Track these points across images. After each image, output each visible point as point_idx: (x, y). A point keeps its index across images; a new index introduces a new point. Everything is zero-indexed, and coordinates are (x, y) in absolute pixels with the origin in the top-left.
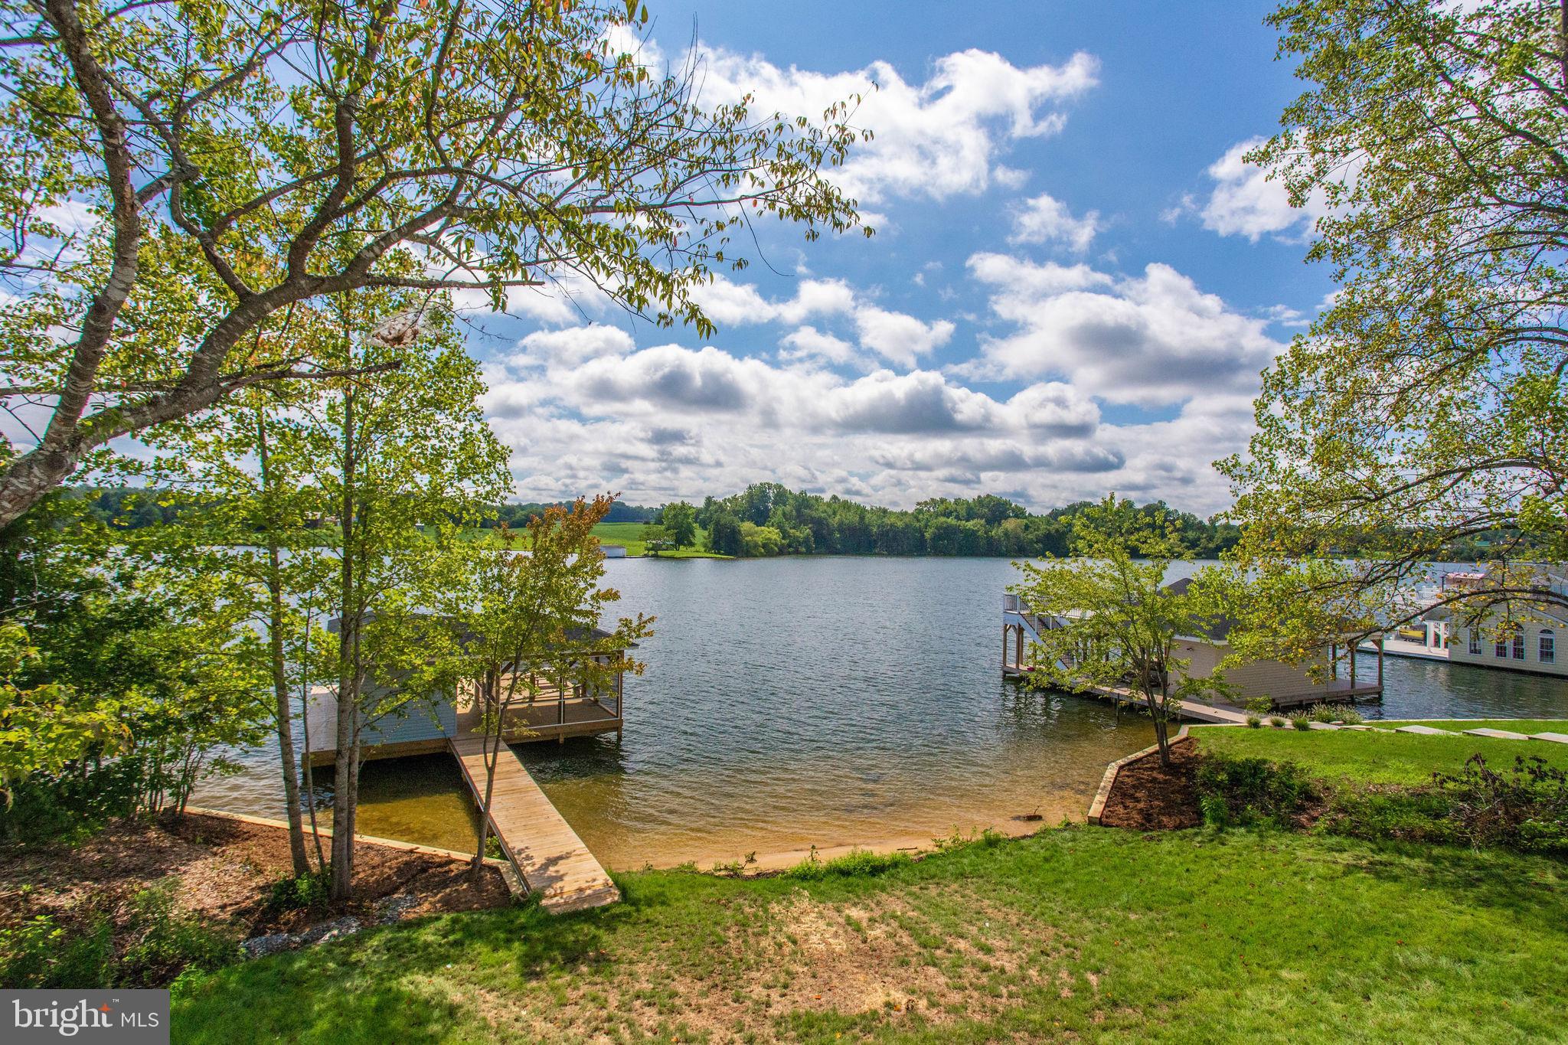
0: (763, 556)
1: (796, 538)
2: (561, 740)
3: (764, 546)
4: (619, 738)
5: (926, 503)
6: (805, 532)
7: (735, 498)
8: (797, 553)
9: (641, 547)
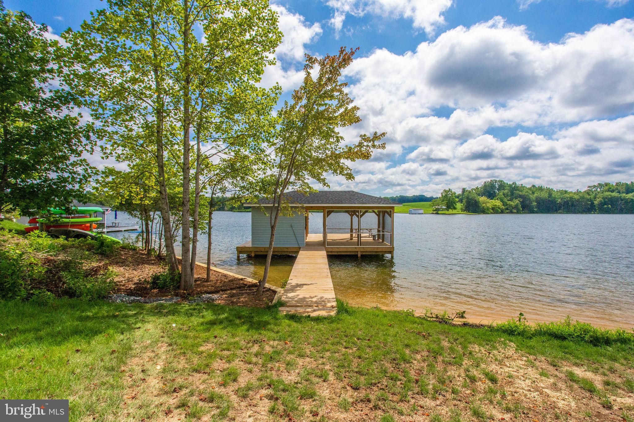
0: (492, 213)
1: (510, 206)
2: (359, 255)
3: (493, 209)
4: (392, 257)
5: (594, 186)
6: (516, 202)
7: (477, 188)
8: (511, 212)
9: (431, 210)
